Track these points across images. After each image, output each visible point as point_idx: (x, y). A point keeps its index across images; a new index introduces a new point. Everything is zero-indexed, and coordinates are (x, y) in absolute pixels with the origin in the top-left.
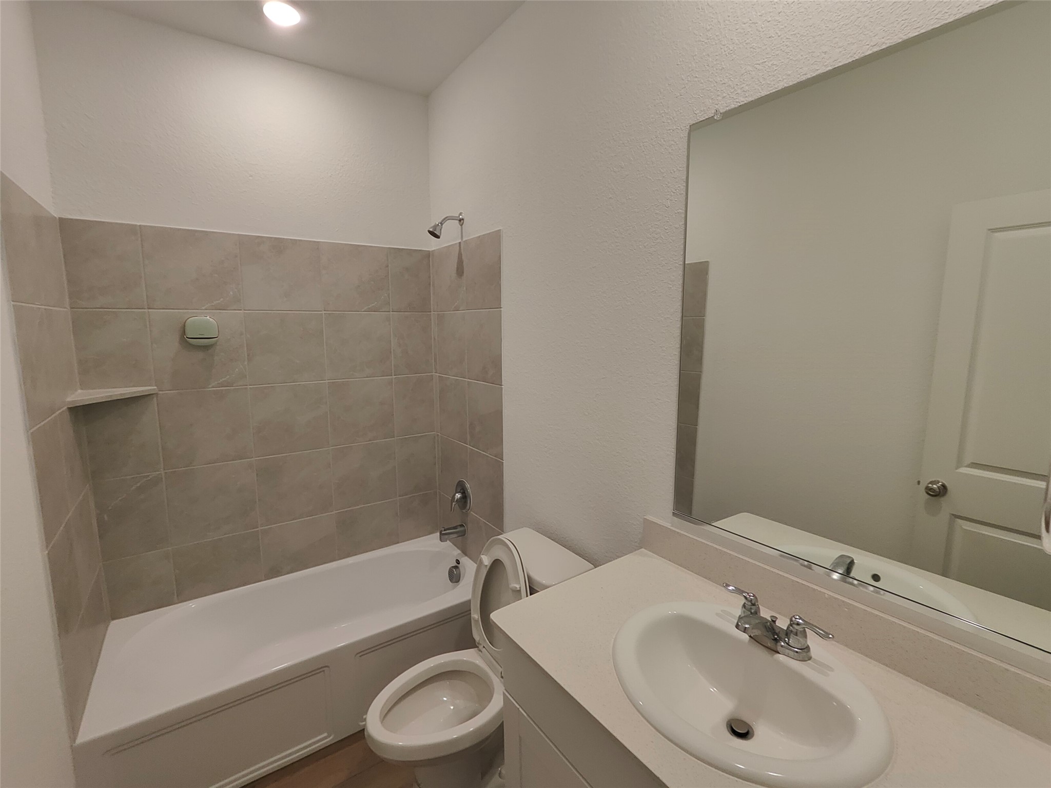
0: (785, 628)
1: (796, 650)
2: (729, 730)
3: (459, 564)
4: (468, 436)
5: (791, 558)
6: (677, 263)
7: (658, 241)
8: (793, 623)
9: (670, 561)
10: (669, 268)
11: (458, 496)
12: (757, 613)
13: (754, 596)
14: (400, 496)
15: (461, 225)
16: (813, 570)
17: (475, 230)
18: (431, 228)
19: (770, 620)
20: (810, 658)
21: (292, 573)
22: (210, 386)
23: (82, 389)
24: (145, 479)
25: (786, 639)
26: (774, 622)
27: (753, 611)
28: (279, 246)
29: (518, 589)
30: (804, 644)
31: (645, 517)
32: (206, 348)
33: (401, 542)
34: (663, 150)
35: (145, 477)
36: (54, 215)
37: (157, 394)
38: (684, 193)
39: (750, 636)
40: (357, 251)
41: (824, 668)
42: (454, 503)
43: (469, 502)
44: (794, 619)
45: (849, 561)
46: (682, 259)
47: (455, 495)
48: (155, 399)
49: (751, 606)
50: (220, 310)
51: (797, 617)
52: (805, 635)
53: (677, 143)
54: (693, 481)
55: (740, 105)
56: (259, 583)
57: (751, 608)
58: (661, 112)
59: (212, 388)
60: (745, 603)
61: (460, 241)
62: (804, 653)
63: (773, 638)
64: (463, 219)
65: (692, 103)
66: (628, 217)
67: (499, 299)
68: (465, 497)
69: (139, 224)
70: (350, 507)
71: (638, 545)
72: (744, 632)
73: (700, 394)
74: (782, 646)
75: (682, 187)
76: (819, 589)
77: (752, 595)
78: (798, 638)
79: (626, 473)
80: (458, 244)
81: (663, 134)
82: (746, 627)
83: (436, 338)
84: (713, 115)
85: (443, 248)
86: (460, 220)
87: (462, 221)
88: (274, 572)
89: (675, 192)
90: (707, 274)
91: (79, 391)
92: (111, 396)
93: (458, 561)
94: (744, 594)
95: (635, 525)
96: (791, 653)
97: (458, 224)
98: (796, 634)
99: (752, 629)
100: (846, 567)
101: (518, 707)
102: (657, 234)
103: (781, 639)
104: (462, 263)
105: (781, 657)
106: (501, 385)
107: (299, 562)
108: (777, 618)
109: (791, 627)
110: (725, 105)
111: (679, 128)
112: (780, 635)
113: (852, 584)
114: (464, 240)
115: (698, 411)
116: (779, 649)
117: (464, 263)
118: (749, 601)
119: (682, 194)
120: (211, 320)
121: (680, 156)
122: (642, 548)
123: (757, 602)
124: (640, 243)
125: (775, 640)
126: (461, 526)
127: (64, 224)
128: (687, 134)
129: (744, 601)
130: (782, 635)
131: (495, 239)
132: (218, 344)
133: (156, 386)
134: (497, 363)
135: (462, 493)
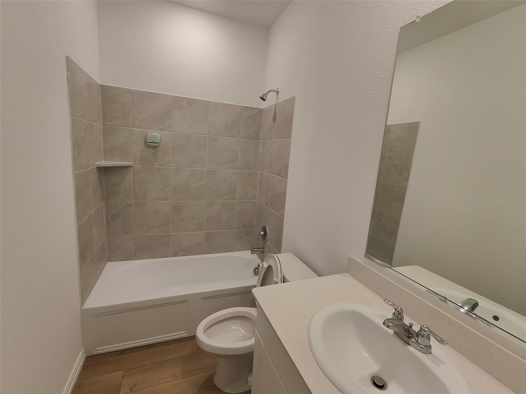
0: (417, 332)
1: (422, 346)
2: (372, 382)
3: (259, 267)
4: (270, 204)
5: (431, 292)
6: (384, 111)
7: (375, 99)
8: (422, 330)
9: (360, 282)
10: (379, 114)
11: (262, 233)
12: (401, 319)
13: (401, 309)
14: (235, 229)
15: (278, 95)
16: (447, 303)
17: (283, 97)
18: (261, 95)
19: (409, 325)
20: (430, 353)
21: (183, 256)
22: (155, 165)
23: (105, 161)
24: (126, 203)
25: (416, 338)
26: (411, 327)
27: (399, 317)
28: (190, 102)
29: (277, 282)
30: (427, 344)
31: (349, 256)
32: (155, 147)
33: (234, 252)
34: (384, 44)
35: (126, 202)
36: (99, 83)
37: (133, 166)
38: (393, 69)
39: (395, 332)
40: (227, 106)
41: (438, 361)
42: (260, 236)
43: (267, 237)
44: (423, 327)
45: (474, 303)
46: (387, 109)
47: (261, 232)
48: (132, 168)
49: (398, 314)
50: (162, 130)
51: (425, 327)
52: (429, 339)
53: (392, 39)
54: (395, 246)
55: (433, 10)
56: (169, 258)
57: (398, 315)
58: (385, 22)
59: (156, 166)
60: (394, 312)
61: (276, 103)
62: (427, 349)
63: (408, 336)
64: (278, 92)
65: (404, 14)
66: (360, 85)
67: (290, 133)
68: (265, 234)
69: (132, 89)
70: (212, 230)
71: (344, 271)
72: (387, 328)
73: (405, 198)
74: (412, 341)
75: (392, 66)
76: (446, 314)
77: (399, 308)
78: (424, 339)
79: (343, 230)
80: (275, 105)
81: (385, 35)
82: (389, 325)
83: (261, 153)
84: (415, 20)
85: (268, 107)
86: (277, 92)
87: (278, 93)
88: (175, 254)
89: (387, 69)
90: (418, 129)
91: (103, 161)
92: (114, 164)
93: (259, 265)
94: (395, 307)
95: (344, 259)
96: (418, 347)
97: (276, 94)
98: (423, 337)
99: (393, 327)
100: (471, 306)
101: (260, 339)
102: (374, 95)
103: (412, 337)
104: (276, 114)
105: (411, 348)
106: (287, 178)
107: (187, 251)
108: (413, 325)
109: (420, 332)
110: (424, 12)
111: (394, 30)
112: (413, 335)
113: (471, 317)
114: (278, 102)
115: (402, 208)
116: (410, 342)
117: (277, 115)
118: (397, 311)
119: (392, 70)
120: (158, 135)
121: (393, 47)
122: (346, 272)
123: (403, 313)
124: (365, 101)
125: (409, 337)
126: (263, 248)
127: (103, 88)
128: (398, 33)
129: (394, 311)
130: (415, 335)
131: (292, 101)
132: (160, 146)
133: (133, 162)
134: (286, 167)
135: (264, 232)
